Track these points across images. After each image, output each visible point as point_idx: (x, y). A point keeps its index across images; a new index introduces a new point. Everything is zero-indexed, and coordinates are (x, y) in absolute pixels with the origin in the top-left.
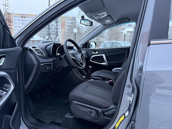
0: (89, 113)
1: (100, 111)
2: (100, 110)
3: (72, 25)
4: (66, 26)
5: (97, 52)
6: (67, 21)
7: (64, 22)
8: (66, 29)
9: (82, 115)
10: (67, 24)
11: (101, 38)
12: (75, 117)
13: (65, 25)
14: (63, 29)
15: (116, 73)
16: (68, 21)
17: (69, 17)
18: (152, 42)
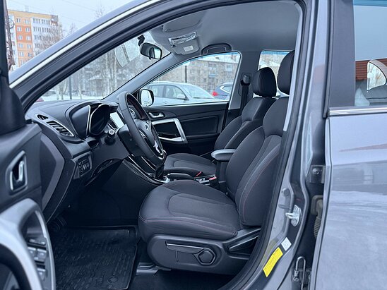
0: (197, 255)
1: (221, 247)
2: (219, 245)
3: (51, 35)
4: (33, 37)
5: (160, 115)
6: (33, 25)
7: (26, 27)
8: (34, 46)
9: (179, 263)
10: (34, 33)
11: (127, 71)
12: (162, 268)
13: (30, 34)
14: (25, 45)
15: (220, 161)
16: (38, 25)
17: (39, 14)
18: (332, 112)
